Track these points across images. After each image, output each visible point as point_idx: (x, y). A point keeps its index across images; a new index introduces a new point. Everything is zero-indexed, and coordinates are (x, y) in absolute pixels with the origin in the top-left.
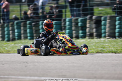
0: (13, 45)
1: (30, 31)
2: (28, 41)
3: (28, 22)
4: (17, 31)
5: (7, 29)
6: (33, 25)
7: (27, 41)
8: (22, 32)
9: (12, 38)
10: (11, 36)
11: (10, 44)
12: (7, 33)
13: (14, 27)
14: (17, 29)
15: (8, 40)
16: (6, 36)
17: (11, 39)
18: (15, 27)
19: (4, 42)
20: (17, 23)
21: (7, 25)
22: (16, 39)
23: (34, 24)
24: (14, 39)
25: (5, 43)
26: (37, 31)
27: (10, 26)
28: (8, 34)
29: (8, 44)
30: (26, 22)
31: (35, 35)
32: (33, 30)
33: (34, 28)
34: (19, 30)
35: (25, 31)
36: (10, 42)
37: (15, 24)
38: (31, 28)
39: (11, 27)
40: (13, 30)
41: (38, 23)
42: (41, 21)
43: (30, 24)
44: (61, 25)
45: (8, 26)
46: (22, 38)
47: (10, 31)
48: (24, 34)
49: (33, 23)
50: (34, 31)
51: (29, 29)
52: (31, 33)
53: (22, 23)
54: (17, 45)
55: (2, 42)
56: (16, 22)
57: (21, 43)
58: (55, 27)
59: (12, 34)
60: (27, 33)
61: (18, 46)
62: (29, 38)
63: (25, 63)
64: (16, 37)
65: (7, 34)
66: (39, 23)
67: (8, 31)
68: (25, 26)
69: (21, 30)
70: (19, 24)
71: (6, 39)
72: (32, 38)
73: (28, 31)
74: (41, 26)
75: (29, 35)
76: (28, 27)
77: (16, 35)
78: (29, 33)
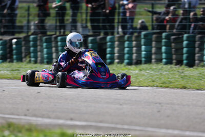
0: (137, 72)
1: (166, 49)
2: (162, 67)
3: (164, 35)
4: (145, 48)
5: (128, 44)
6: (172, 40)
7: (160, 66)
8: (154, 50)
9: (136, 59)
10: (134, 56)
11: (133, 70)
12: (128, 51)
13: (140, 41)
14: (144, 45)
15: (130, 64)
16: (126, 56)
17: (134, 61)
18: (143, 41)
19: (123, 65)
20: (145, 36)
21: (128, 38)
22: (143, 62)
23: (174, 39)
24: (138, 62)
25: (124, 68)
26: (179, 50)
27: (134, 38)
28: (130, 53)
29: (130, 70)
31: (174, 57)
32: (171, 49)
33: (173, 44)
34: (148, 47)
35: (159, 49)
36: (133, 67)
37: (142, 36)
38: (168, 45)
39: (135, 41)
40: (139, 46)
41: (181, 36)
42: (186, 33)
43: (168, 37)
45: (130, 40)
46: (153, 61)
47: (133, 47)
48: (155, 53)
49: (173, 37)
50: (173, 50)
51: (165, 46)
52: (168, 53)
53: (154, 36)
54: (143, 72)
55: (119, 65)
56: (143, 33)
57: (150, 68)
59: (136, 53)
60: (161, 54)
61: (146, 74)
62: (164, 60)
63: (158, 105)
64: (143, 59)
65: (128, 53)
66: (183, 37)
67: (130, 47)
68: (159, 40)
69: (152, 48)
70: (149, 37)
71: (126, 61)
72: (169, 62)
73: (164, 48)
74: (185, 43)
75: (164, 56)
76: (163, 44)
77: (143, 56)
78: (165, 53)
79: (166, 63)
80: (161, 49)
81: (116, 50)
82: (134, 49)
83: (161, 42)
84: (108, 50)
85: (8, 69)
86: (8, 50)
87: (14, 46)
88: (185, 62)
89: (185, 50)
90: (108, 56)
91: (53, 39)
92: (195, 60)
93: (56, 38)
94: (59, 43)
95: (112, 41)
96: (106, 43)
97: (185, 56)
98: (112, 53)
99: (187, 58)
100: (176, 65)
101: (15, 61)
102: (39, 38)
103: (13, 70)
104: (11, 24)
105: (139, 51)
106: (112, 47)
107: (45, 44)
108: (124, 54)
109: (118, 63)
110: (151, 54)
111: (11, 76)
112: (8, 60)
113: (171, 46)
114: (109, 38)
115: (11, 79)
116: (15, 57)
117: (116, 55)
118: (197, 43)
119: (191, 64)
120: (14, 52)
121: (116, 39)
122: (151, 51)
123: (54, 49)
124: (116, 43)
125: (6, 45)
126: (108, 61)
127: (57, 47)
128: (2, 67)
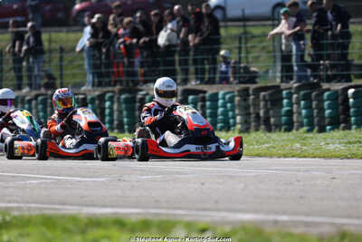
85: (342, 141)
86: (341, 107)
87: (351, 100)
101: (354, 127)
103: (350, 143)
104: (344, 62)
111: (347, 153)
112: (342, 125)
115: (347, 158)
116: (353, 119)
120: (352, 110)
125: (337, 98)
128: (331, 138)
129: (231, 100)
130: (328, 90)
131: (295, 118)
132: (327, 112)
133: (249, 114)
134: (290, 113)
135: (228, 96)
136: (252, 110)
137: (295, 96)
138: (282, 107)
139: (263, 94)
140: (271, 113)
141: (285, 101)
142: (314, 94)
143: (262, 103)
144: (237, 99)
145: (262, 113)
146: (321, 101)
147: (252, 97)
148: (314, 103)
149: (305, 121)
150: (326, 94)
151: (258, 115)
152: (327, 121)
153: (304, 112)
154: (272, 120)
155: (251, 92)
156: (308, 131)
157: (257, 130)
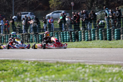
3: (100, 29)
4: (93, 35)
6: (103, 31)
7: (99, 41)
8: (96, 35)
10: (89, 38)
15: (88, 41)
16: (86, 38)
18: (92, 32)
19: (85, 41)
21: (87, 31)
24: (91, 40)
26: (106, 35)
27: (88, 31)
28: (88, 37)
30: (98, 29)
31: (104, 37)
33: (103, 33)
35: (98, 35)
37: (92, 31)
38: (101, 33)
40: (91, 34)
41: (106, 30)
43: (101, 30)
44: (120, 31)
45: (87, 32)
46: (96, 39)
48: (97, 36)
50: (103, 35)
53: (96, 30)
58: (117, 32)
62: (100, 39)
67: (87, 34)
68: (98, 32)
69: (95, 34)
70: (94, 31)
71: (86, 40)
72: (102, 39)
73: (100, 35)
74: (108, 32)
75: (100, 37)
76: (99, 33)
77: (92, 37)
78: (101, 36)
79: (101, 40)
80: (99, 34)
81: (82, 36)
82: (89, 35)
83: (99, 32)
84: (79, 36)
88: (108, 39)
89: (108, 35)
90: (79, 38)
91: (59, 33)
92: (111, 38)
93: (60, 33)
94: (61, 35)
95: (81, 33)
96: (78, 34)
97: (108, 37)
98: (81, 37)
99: (109, 38)
100: (105, 40)
102: (54, 33)
105: (91, 36)
106: (81, 35)
107: (56, 35)
108: (85, 37)
109: (83, 40)
110: (95, 37)
113: (102, 33)
114: (79, 32)
117: (82, 38)
118: (112, 32)
119: (110, 40)
121: (82, 32)
122: (95, 36)
123: (59, 37)
124: (82, 33)
125: (42, 36)
126: (80, 40)
127: (60, 36)
129: (20, 37)
130: (40, 34)
131: (33, 40)
132: (40, 39)
133: (23, 40)
134: (32, 39)
135: (19, 36)
136: (24, 39)
137: (33, 36)
138: (30, 38)
139: (26, 35)
140: (28, 39)
141: (31, 37)
142: (37, 35)
143: (26, 37)
144: (21, 36)
145: (26, 39)
146: (39, 36)
147: (24, 36)
148: (37, 37)
149: (35, 41)
150: (40, 35)
151: (25, 39)
152: (40, 41)
153: (35, 39)
154: (28, 41)
155: (24, 35)
156: (36, 43)
157: (25, 43)
